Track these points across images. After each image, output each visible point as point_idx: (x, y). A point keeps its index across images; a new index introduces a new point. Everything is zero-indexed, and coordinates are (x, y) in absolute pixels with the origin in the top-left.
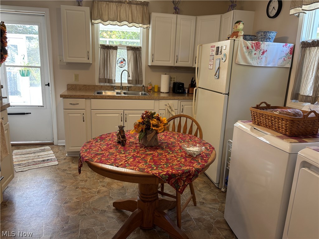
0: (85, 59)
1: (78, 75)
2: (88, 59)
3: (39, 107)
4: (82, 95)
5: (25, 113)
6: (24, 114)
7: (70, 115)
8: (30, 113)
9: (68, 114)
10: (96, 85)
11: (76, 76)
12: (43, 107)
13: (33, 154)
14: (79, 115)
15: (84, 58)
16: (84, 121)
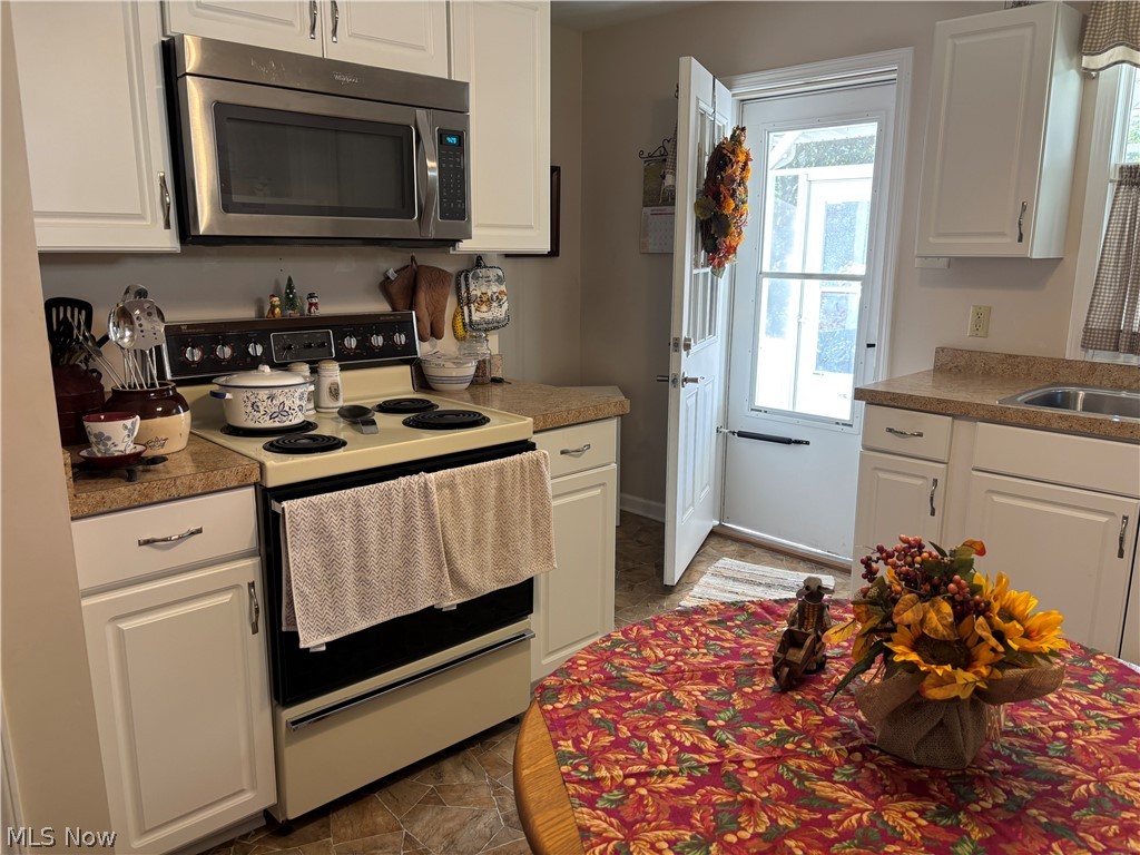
0: (1008, 240)
1: (990, 309)
2: (1020, 240)
3: (837, 423)
4: (939, 401)
5: (793, 439)
6: (788, 442)
7: (881, 475)
8: (807, 443)
9: (876, 469)
10: (1067, 357)
11: (978, 316)
12: (851, 426)
13: (761, 588)
14: (919, 482)
15: (1002, 234)
16: (933, 514)
